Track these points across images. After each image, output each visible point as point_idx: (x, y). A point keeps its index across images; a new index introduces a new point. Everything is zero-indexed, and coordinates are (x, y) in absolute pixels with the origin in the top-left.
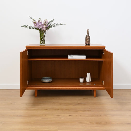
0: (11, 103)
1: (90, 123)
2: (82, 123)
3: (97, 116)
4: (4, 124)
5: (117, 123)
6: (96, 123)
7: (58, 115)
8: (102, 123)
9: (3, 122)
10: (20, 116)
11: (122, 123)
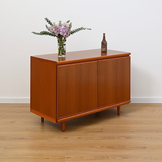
0: (11, 122)
1: (101, 147)
2: (92, 147)
3: (109, 138)
4: (5, 148)
5: (132, 147)
6: (107, 147)
7: (65, 137)
8: (114, 147)
9: (4, 146)
10: (22, 139)
11: (137, 147)
